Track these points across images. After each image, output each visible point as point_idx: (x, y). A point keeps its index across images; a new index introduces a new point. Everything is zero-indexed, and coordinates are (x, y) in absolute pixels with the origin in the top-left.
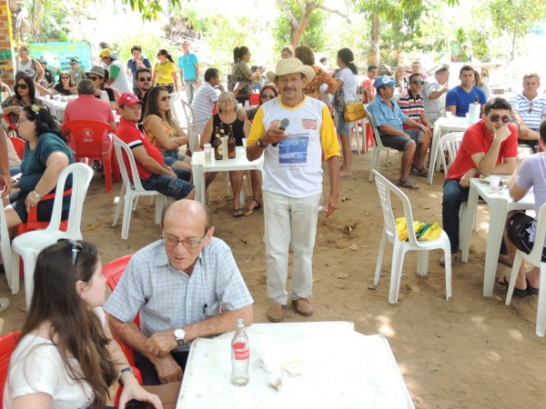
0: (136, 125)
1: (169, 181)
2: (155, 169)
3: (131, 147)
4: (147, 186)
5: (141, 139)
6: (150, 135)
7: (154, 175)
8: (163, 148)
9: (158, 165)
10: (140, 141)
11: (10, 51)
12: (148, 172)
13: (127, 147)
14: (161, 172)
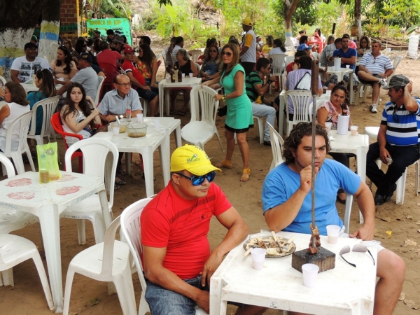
0: (132, 63)
3: (126, 72)
10: (130, 70)
11: (77, 25)
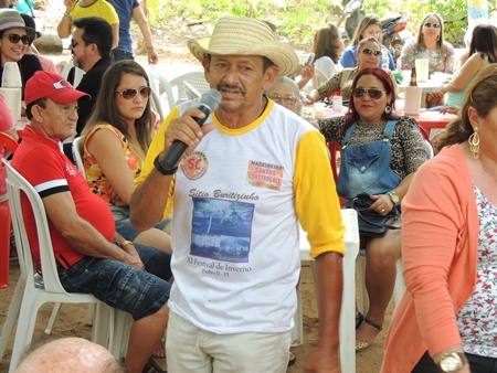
0: (61, 145)
1: (121, 273)
2: (92, 245)
3: (43, 194)
4: (71, 282)
5: (67, 176)
6: (94, 167)
7: (88, 258)
8: (120, 200)
9: (100, 237)
10: (63, 182)
12: (74, 251)
13: (34, 191)
14: (107, 253)
